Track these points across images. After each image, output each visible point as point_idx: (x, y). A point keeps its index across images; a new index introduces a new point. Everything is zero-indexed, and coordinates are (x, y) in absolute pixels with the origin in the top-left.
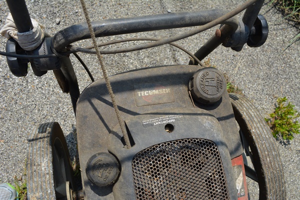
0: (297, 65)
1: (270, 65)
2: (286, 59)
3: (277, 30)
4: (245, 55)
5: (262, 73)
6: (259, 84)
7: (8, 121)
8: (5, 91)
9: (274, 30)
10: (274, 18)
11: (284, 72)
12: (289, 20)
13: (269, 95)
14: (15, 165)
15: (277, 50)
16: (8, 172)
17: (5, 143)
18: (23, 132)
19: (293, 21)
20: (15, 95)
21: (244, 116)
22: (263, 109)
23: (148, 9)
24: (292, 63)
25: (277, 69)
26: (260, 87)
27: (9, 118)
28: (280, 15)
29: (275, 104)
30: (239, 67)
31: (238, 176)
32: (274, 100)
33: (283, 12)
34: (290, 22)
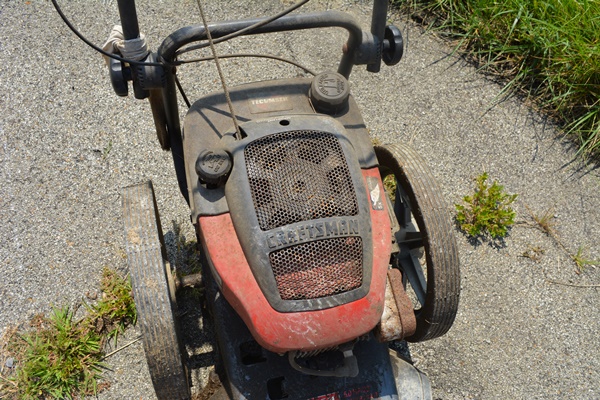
0: (505, 135)
1: (462, 136)
2: (487, 127)
3: (469, 88)
4: (422, 124)
5: (450, 147)
6: (447, 162)
7: (80, 216)
8: (77, 177)
9: (465, 88)
10: (463, 73)
11: (486, 144)
12: (486, 74)
13: (465, 177)
14: (87, 277)
15: (471, 114)
16: (77, 288)
17: (74, 246)
18: (101, 231)
19: (492, 75)
20: (91, 181)
21: (394, 155)
22: (457, 196)
23: (276, 68)
24: (496, 133)
25: (474, 141)
26: (449, 166)
27: (81, 212)
28: (473, 68)
29: (475, 190)
30: (414, 140)
31: (374, 188)
32: (473, 184)
33: (476, 64)
34: (489, 77)
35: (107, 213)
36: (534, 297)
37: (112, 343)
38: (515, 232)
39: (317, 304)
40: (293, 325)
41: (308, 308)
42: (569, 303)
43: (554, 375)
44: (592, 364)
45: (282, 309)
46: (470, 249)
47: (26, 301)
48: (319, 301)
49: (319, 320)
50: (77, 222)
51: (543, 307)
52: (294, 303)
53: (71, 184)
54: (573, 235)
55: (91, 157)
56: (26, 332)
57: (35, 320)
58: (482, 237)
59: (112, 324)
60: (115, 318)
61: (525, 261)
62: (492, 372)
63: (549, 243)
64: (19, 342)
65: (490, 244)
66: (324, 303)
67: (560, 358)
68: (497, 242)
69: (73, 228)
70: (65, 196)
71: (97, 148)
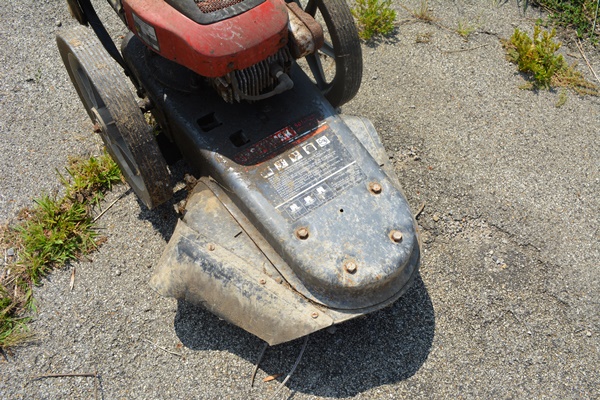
35: (55, 120)
36: (437, 67)
37: (97, 209)
38: (403, 29)
39: (232, 11)
40: (220, 33)
41: (226, 16)
42: (467, 62)
43: (476, 112)
44: (504, 97)
45: (207, 21)
46: (372, 51)
47: (9, 204)
48: (232, 8)
49: (239, 24)
50: (32, 134)
51: (447, 71)
52: (213, 14)
53: (16, 109)
54: (451, 18)
55: (27, 85)
56: (17, 225)
57: (21, 215)
58: (378, 40)
59: (91, 195)
60: (92, 189)
61: (419, 45)
62: (425, 127)
63: (433, 29)
64: (13, 234)
65: (386, 43)
66: (237, 9)
67: (476, 100)
68: (391, 39)
69: (30, 139)
70: (13, 120)
71: (29, 77)
